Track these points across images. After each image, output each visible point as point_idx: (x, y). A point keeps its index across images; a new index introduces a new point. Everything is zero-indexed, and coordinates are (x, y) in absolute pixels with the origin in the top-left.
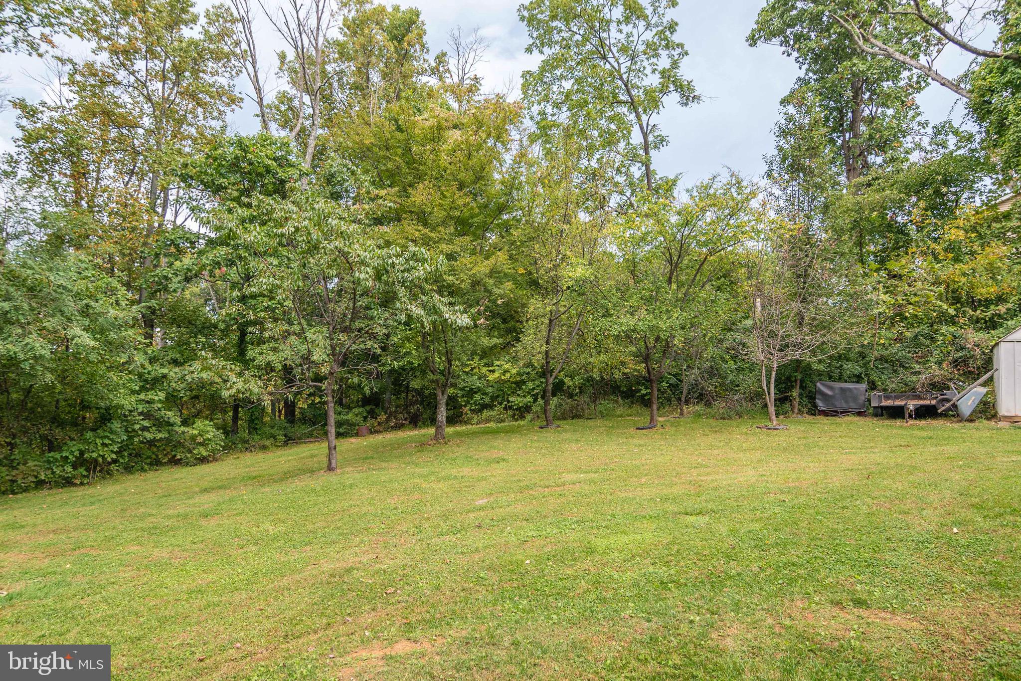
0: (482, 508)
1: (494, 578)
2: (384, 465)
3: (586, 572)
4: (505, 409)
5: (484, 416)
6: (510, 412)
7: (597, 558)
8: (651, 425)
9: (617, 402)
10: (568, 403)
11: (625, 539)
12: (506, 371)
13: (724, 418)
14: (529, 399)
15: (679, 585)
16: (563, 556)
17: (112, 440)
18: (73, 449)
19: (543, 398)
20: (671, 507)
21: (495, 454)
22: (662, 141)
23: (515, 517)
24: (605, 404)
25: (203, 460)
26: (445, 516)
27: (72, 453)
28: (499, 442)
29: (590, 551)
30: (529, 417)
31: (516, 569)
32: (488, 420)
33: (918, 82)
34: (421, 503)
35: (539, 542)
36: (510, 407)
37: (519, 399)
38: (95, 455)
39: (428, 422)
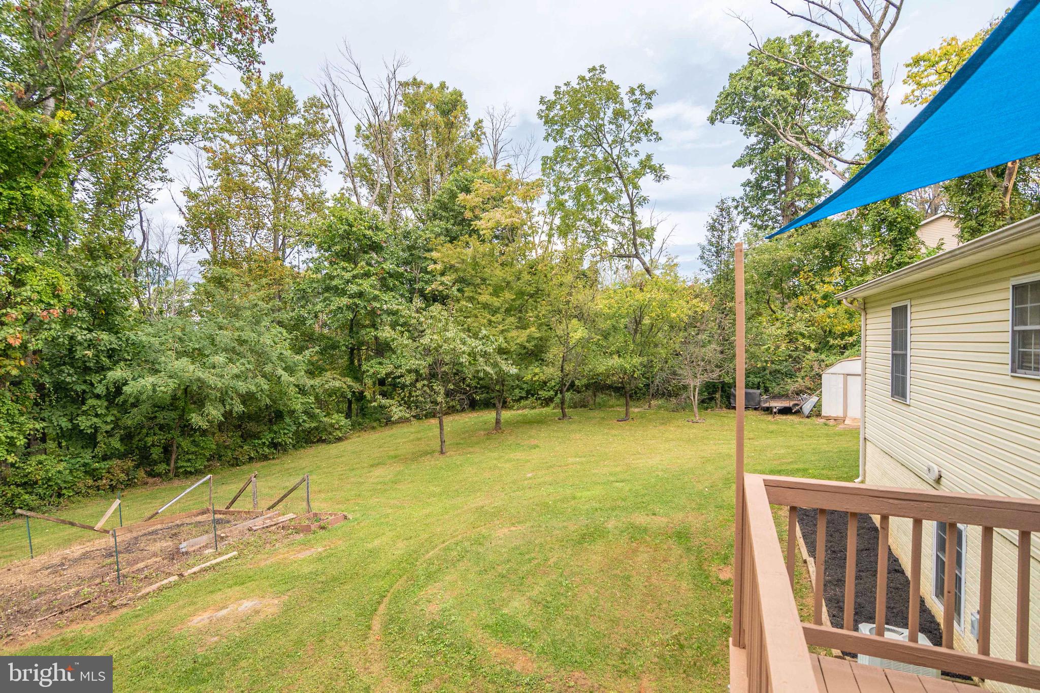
0: (530, 478)
1: (539, 509)
2: (471, 450)
3: (572, 506)
4: (536, 399)
5: (521, 404)
6: (539, 402)
7: (576, 501)
8: (626, 418)
9: (610, 395)
10: (577, 397)
11: (589, 493)
12: (536, 374)
13: (673, 411)
14: (552, 393)
15: (601, 509)
16: (564, 500)
17: (289, 430)
18: (267, 437)
19: (561, 393)
20: (612, 479)
21: (534, 442)
22: (644, 200)
23: (545, 483)
24: (601, 397)
25: (339, 439)
26: (514, 482)
27: (267, 440)
28: (533, 432)
29: (574, 498)
30: (552, 405)
31: (546, 505)
32: (524, 407)
33: (836, 148)
34: (501, 476)
35: (555, 495)
36: (540, 398)
37: (546, 393)
38: (280, 440)
39: (482, 407)
